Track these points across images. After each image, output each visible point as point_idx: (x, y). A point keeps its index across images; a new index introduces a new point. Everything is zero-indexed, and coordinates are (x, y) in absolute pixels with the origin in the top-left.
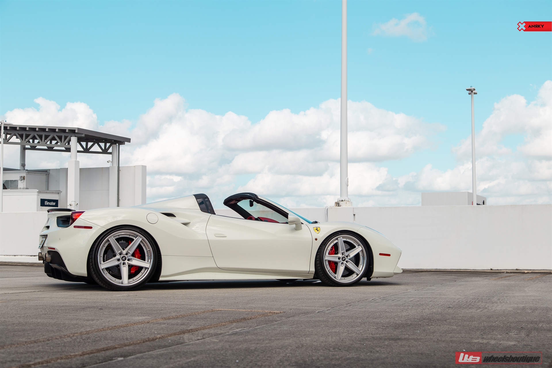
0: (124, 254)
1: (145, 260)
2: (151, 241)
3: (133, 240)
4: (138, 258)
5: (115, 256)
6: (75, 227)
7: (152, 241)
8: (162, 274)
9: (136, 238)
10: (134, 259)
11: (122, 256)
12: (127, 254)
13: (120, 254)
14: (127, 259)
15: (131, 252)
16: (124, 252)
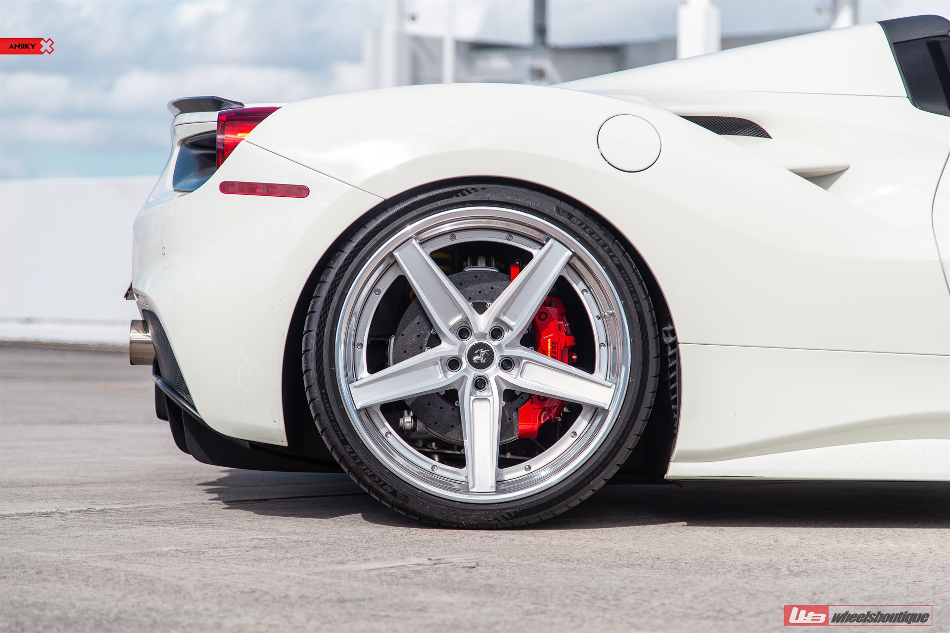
0: (483, 336)
1: (591, 369)
2: (620, 267)
3: (529, 257)
4: (554, 356)
5: (435, 341)
6: (227, 187)
7: (625, 264)
8: (684, 441)
9: (543, 245)
10: (530, 361)
11: (471, 342)
12: (496, 333)
13: (464, 332)
14: (497, 359)
15: (519, 322)
16: (482, 323)
